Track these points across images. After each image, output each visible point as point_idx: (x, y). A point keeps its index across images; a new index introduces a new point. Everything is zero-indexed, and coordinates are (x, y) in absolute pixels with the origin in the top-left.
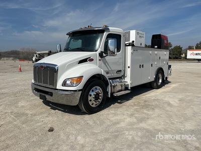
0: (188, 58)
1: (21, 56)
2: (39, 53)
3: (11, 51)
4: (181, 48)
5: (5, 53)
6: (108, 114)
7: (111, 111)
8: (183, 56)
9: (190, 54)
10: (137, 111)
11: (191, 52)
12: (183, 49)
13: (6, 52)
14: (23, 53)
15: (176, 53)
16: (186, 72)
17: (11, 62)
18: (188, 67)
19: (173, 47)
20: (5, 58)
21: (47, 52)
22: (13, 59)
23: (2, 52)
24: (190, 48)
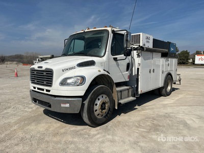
0: (196, 63)
1: (25, 60)
2: (41, 57)
3: (16, 55)
4: (188, 53)
5: (9, 57)
6: (103, 142)
7: (108, 137)
8: (191, 61)
9: (198, 60)
10: (143, 137)
11: (200, 57)
12: (190, 54)
13: (11, 56)
14: (27, 57)
15: (183, 57)
16: (197, 79)
17: (14, 66)
18: (197, 73)
19: (179, 52)
20: (9, 62)
21: (49, 56)
22: (16, 64)
23: (7, 57)
24: (198, 53)
